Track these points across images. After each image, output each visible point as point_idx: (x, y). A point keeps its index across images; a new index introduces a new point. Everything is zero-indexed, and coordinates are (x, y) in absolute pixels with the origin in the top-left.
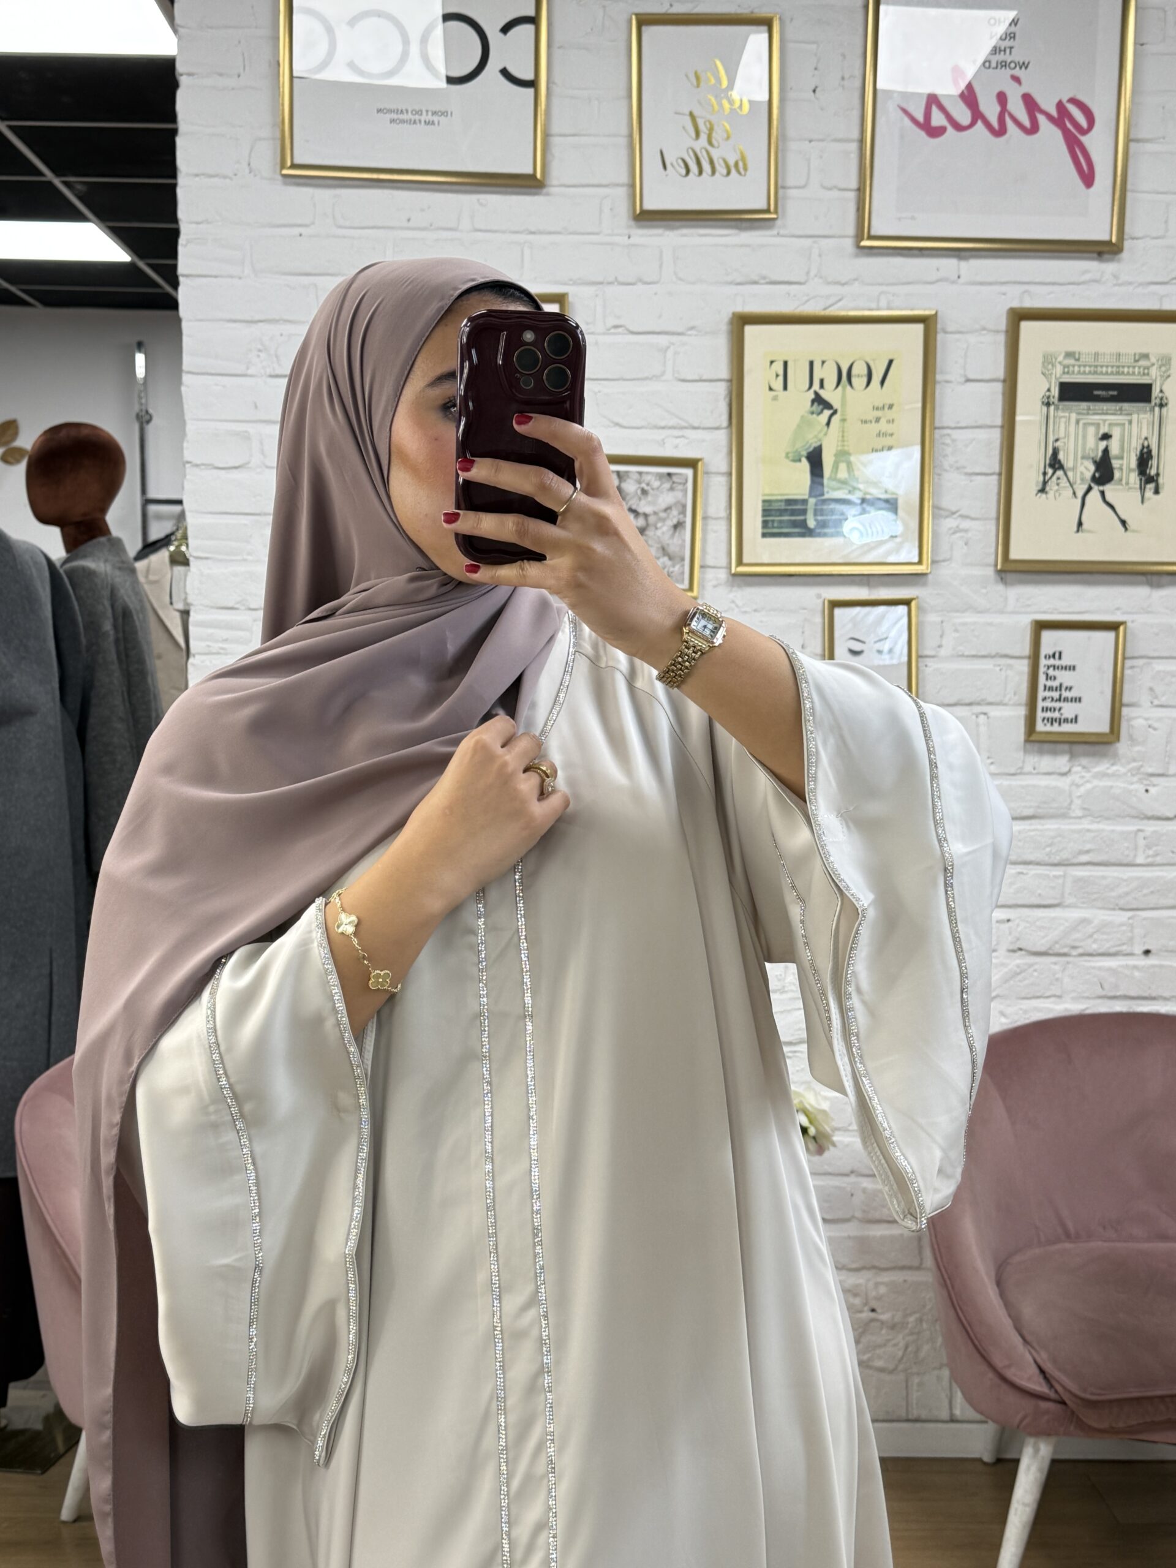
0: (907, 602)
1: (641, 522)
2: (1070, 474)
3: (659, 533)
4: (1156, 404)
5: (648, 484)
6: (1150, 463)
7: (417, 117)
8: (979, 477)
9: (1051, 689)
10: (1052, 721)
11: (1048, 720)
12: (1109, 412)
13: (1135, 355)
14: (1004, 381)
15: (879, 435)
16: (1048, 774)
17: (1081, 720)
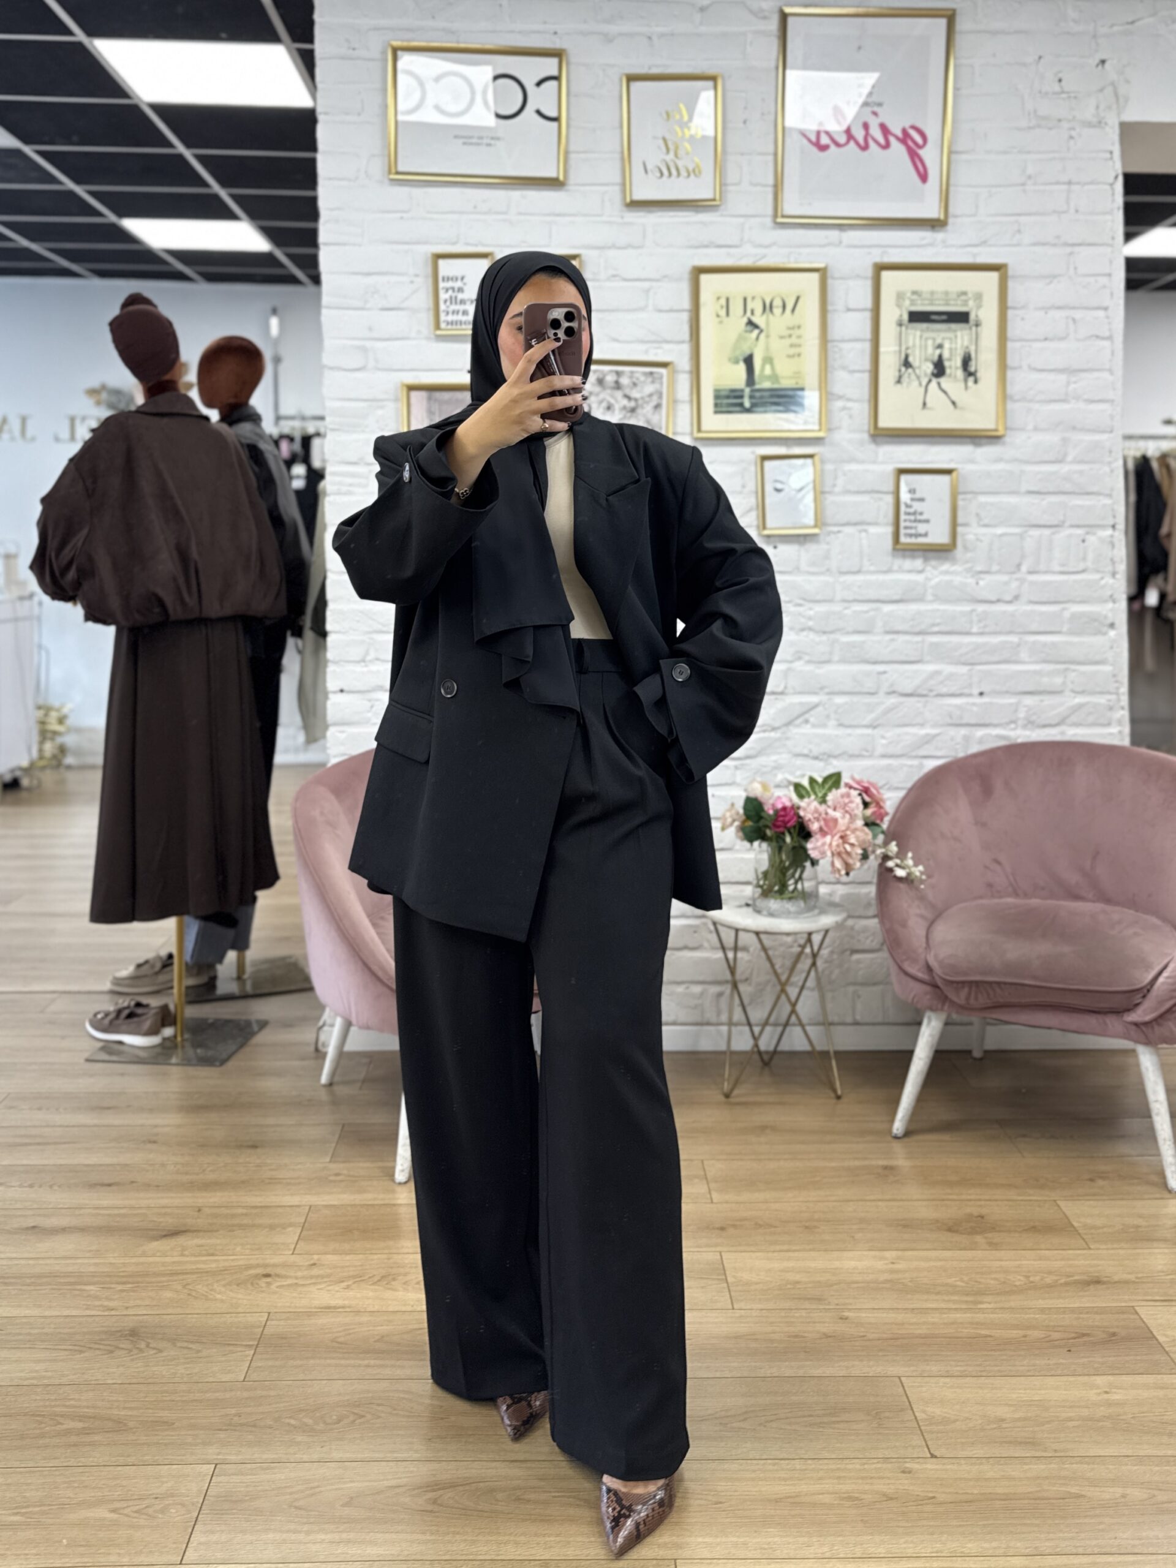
0: (811, 456)
1: (632, 404)
2: (917, 371)
3: (645, 411)
4: (973, 325)
5: (638, 379)
6: (970, 363)
7: (480, 141)
8: (857, 375)
9: (909, 514)
10: (911, 535)
11: (908, 535)
12: (942, 330)
13: (958, 292)
15: (792, 346)
16: (910, 571)
17: (930, 534)
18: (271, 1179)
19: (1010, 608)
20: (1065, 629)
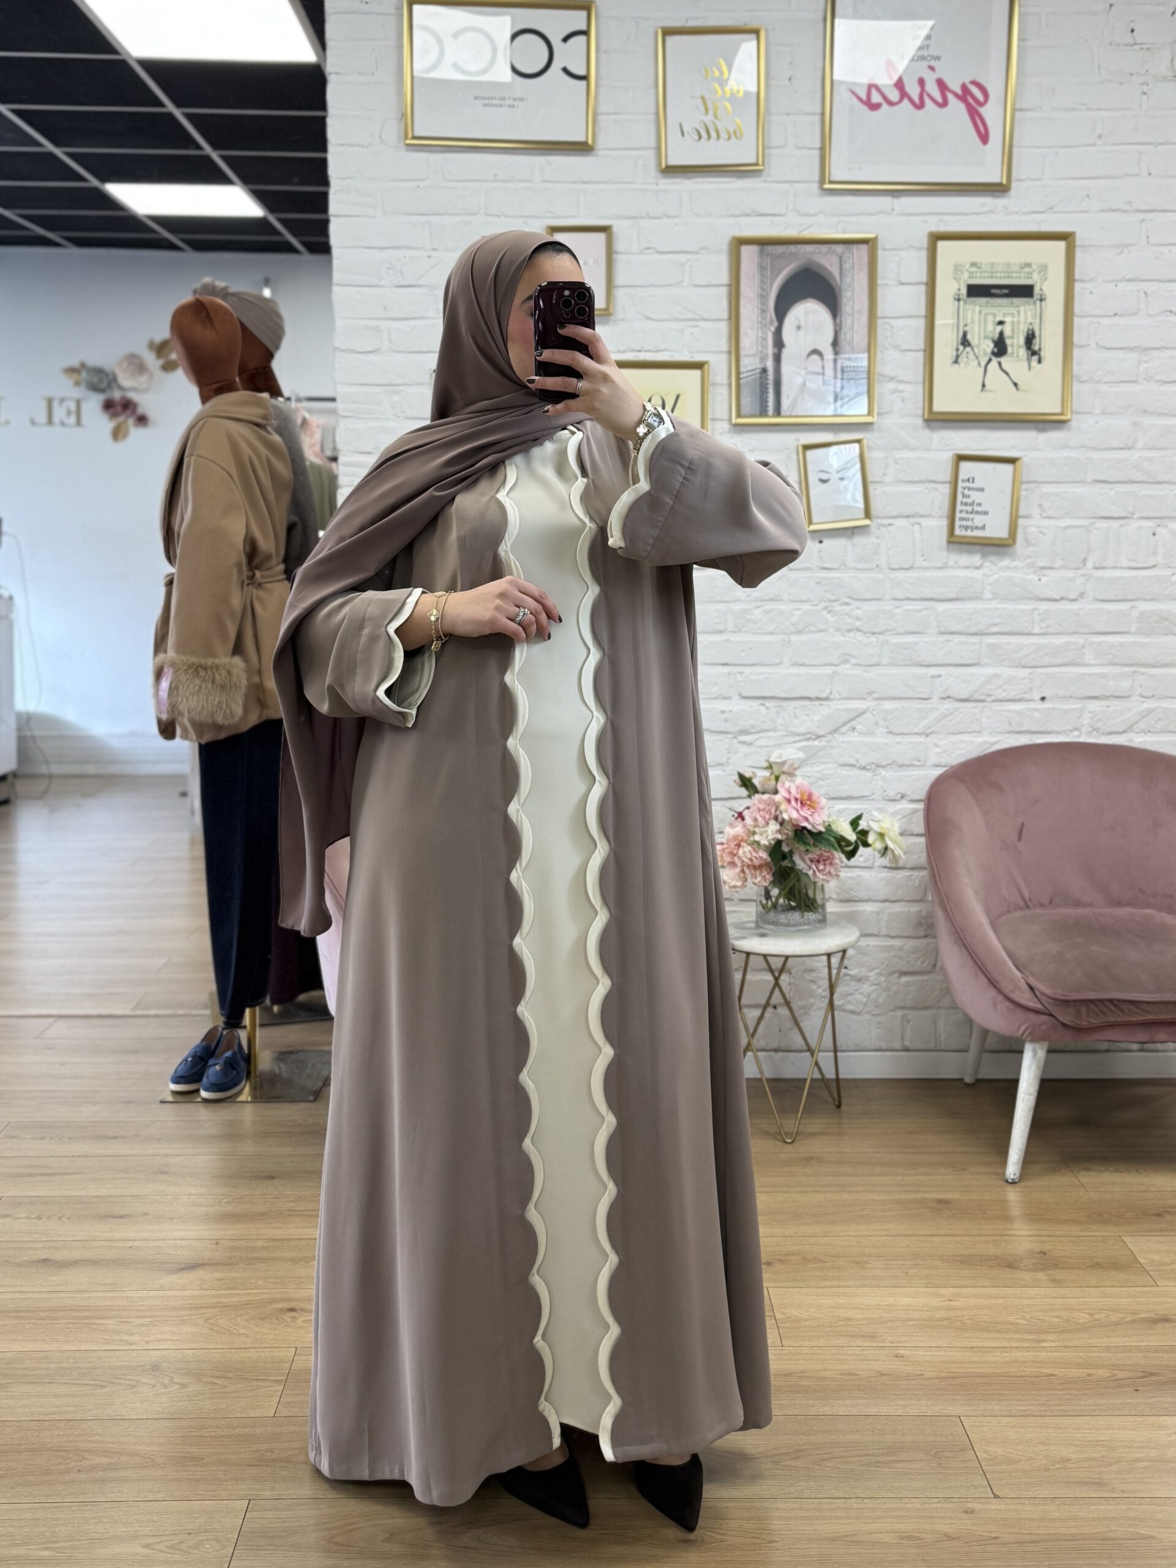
0: (859, 442)
2: (976, 350)
4: (1037, 299)
6: (1034, 341)
7: (502, 102)
8: (910, 354)
9: (966, 504)
10: (968, 528)
11: (964, 527)
12: (1004, 304)
13: (1021, 264)
14: (927, 284)
16: (966, 567)
17: (987, 528)
18: (290, 1211)
19: (1074, 606)
20: (1133, 629)
